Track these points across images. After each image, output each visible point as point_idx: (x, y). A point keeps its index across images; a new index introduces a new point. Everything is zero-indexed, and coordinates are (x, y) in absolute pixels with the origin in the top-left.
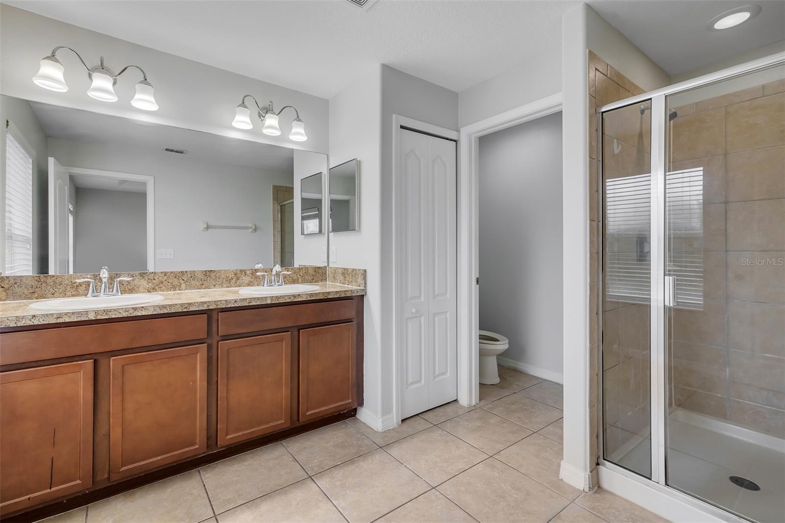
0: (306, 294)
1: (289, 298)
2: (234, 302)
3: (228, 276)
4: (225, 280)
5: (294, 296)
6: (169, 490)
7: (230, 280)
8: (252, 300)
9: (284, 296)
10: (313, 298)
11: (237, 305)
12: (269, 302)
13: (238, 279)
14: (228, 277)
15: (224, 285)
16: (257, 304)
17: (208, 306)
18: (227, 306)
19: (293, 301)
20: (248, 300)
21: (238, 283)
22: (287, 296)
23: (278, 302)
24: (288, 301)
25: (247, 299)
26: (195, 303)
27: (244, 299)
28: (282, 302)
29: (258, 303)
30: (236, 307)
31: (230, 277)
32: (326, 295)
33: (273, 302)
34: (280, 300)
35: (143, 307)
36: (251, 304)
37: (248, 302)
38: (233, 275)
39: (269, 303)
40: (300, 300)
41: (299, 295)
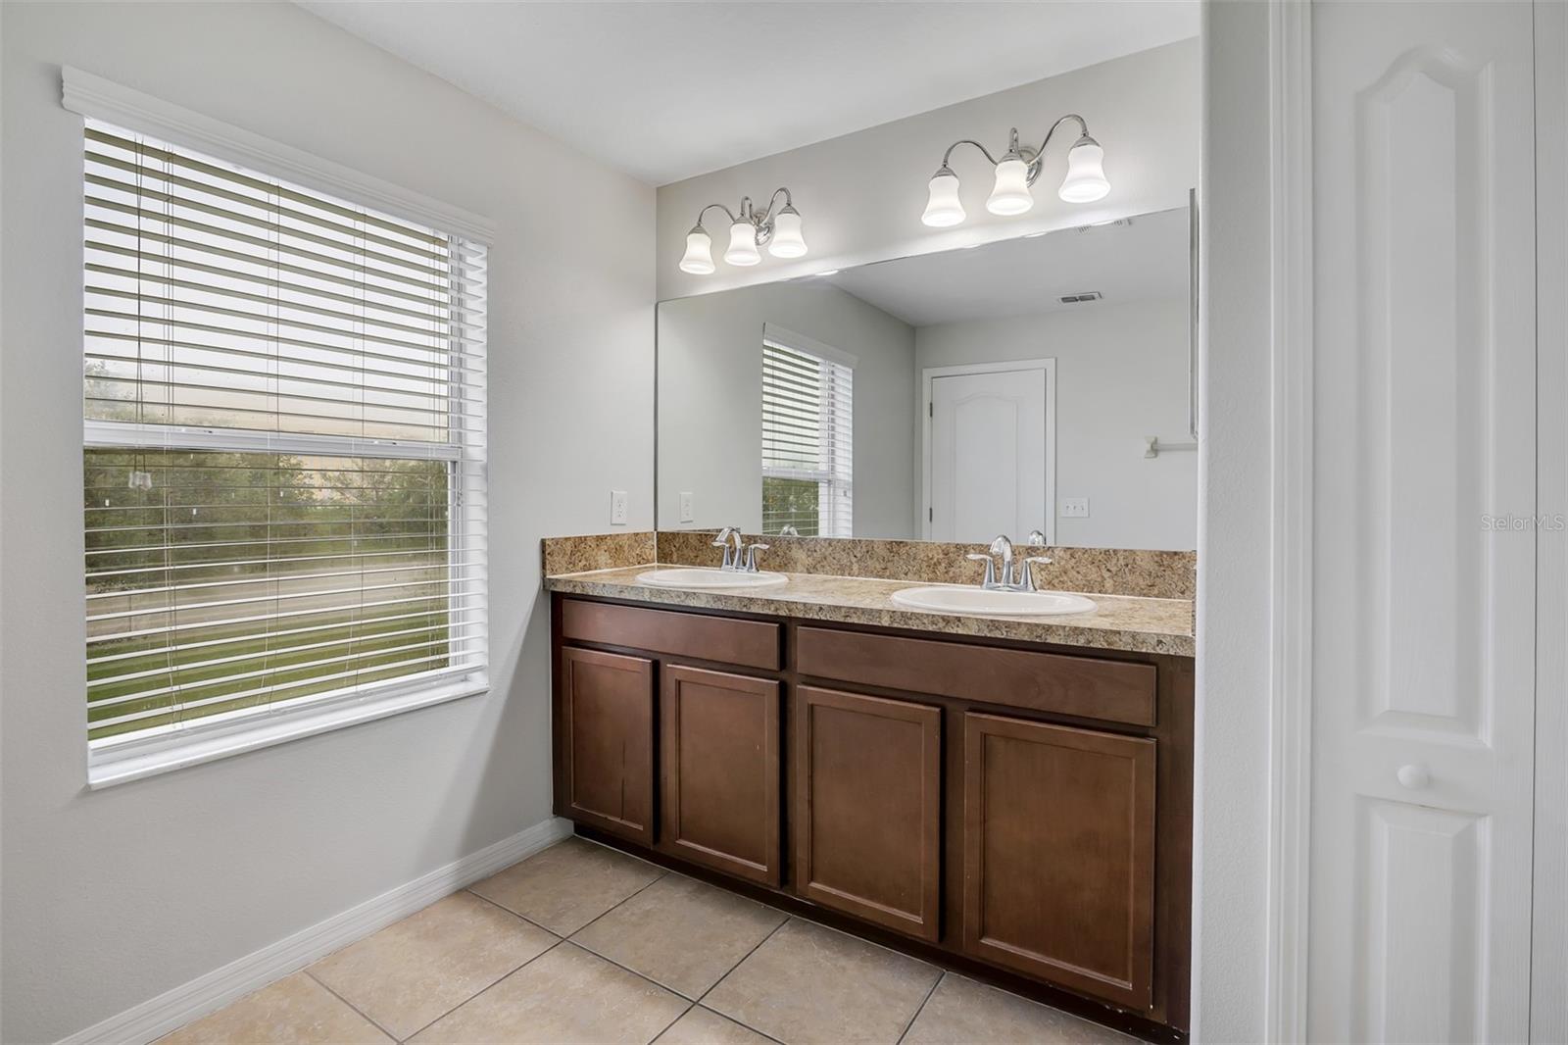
0: (977, 619)
1: (933, 623)
2: (817, 608)
3: (931, 556)
4: (925, 564)
5: (946, 620)
6: (729, 917)
7: (935, 564)
8: (852, 611)
9: (922, 615)
10: (997, 634)
11: (823, 618)
12: (885, 622)
13: (950, 565)
14: (931, 559)
15: (924, 576)
16: (861, 622)
17: (777, 609)
18: (807, 616)
19: (943, 631)
20: (843, 610)
21: (951, 574)
22: (928, 615)
23: (905, 627)
24: (930, 629)
25: (841, 607)
26: (757, 599)
27: (836, 607)
28: (915, 628)
29: (863, 621)
30: (820, 620)
31: (935, 560)
32: (1040, 631)
33: (895, 625)
34: (910, 622)
35: (695, 594)
36: (849, 620)
37: (843, 614)
38: (941, 556)
39: (886, 625)
40: (960, 632)
41: (959, 619)
